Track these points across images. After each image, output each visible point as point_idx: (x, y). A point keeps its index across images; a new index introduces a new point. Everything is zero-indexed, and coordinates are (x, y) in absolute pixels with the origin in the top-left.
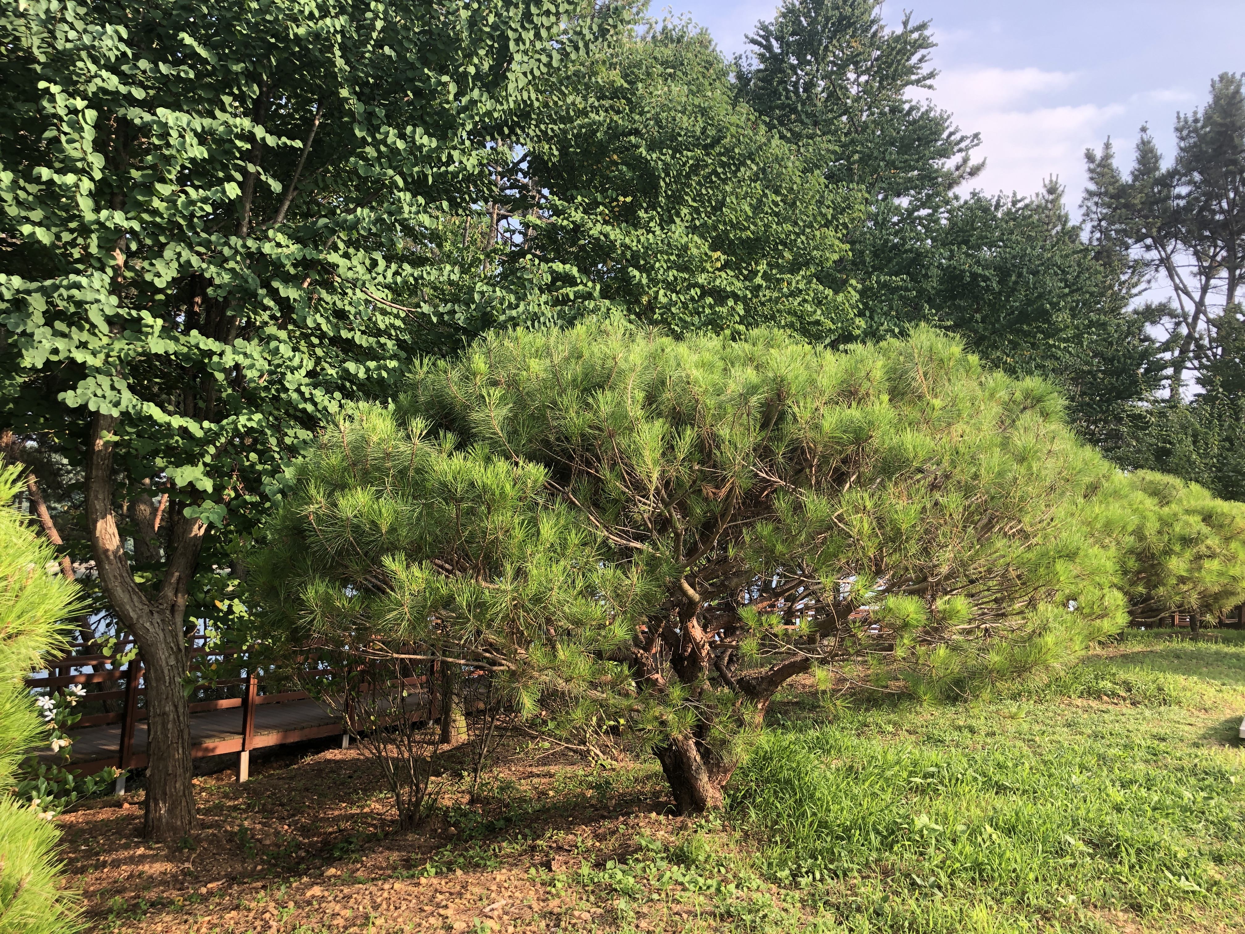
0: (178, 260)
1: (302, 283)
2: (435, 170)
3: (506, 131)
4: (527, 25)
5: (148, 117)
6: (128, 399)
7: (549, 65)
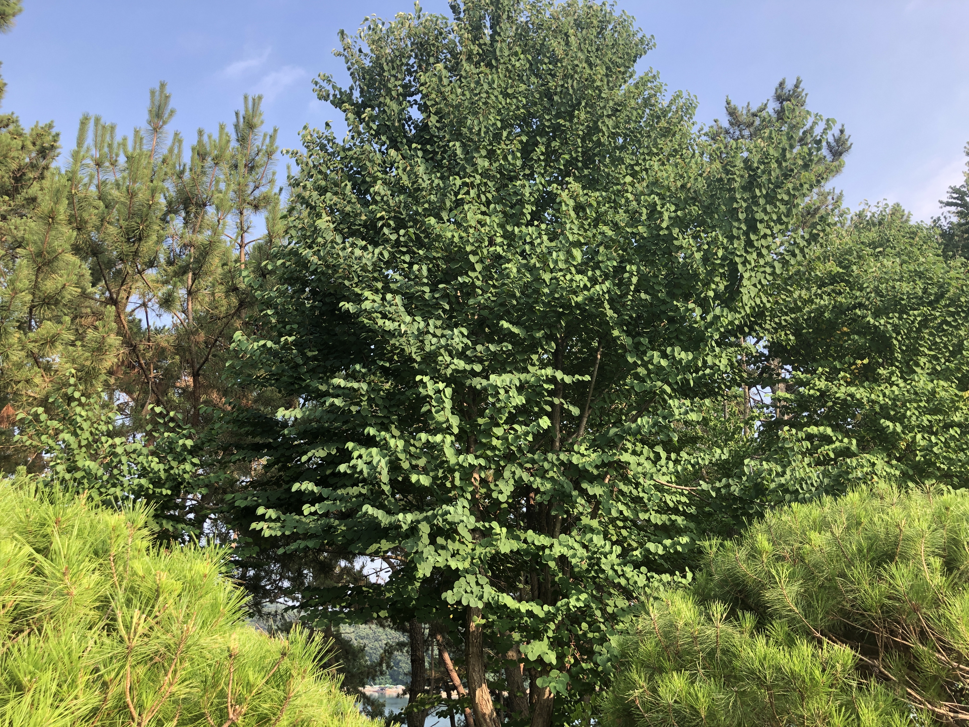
0: (513, 477)
1: (604, 479)
2: (694, 375)
3: (747, 330)
4: (749, 250)
5: (485, 382)
6: (489, 592)
7: (773, 273)
